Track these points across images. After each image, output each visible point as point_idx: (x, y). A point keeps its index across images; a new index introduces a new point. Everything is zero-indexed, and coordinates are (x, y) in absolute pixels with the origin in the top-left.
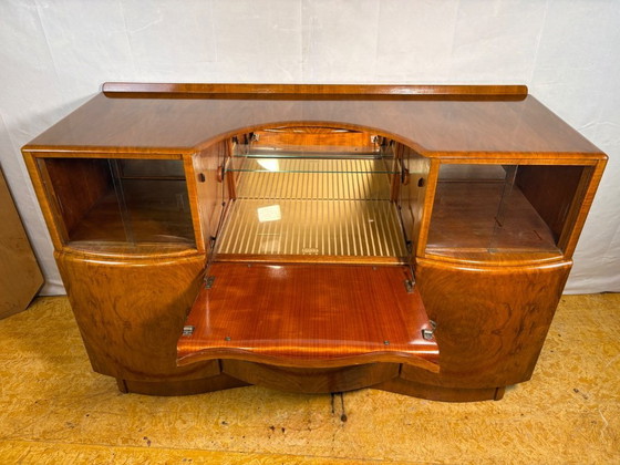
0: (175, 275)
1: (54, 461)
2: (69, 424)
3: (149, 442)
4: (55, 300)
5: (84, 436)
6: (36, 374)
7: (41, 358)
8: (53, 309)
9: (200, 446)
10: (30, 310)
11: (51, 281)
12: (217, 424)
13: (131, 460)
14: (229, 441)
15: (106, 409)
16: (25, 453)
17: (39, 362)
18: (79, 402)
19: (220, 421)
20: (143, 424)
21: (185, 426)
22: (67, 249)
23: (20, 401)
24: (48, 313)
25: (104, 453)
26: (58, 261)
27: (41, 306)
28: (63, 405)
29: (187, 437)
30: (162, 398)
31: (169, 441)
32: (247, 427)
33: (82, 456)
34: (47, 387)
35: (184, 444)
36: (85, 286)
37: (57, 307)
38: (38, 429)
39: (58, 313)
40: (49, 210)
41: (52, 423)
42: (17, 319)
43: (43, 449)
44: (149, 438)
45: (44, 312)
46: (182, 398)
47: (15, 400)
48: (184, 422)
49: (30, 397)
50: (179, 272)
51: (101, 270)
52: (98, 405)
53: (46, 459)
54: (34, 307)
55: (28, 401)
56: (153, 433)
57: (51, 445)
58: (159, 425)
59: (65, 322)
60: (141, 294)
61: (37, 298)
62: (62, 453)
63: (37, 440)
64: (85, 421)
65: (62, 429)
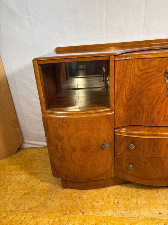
0: (100, 121)
1: (37, 223)
2: (41, 204)
3: (83, 213)
4: (27, 150)
5: (50, 210)
6: (23, 180)
7: (24, 174)
8: (26, 153)
9: (109, 214)
10: (17, 154)
11: (25, 141)
12: (114, 203)
13: (76, 222)
14: (124, 212)
15: (58, 196)
16: (23, 219)
17: (23, 175)
18: (45, 193)
19: (116, 202)
20: (77, 203)
21: (98, 204)
22: (48, 112)
23: (17, 193)
24: (25, 155)
25: (62, 218)
26: (43, 118)
27: (21, 152)
28: (37, 195)
29: (101, 210)
30: (83, 191)
31: (92, 212)
32: (130, 205)
33: (51, 220)
34: (28, 186)
35: (101, 213)
36: (55, 130)
37: (28, 152)
38: (27, 207)
39: (29, 155)
40: (42, 91)
41: (33, 204)
42: (12, 158)
43: (31, 217)
44: (83, 211)
45: (23, 155)
46: (93, 190)
47: (14, 193)
48: (98, 203)
49: (21, 191)
50: (102, 120)
51: (65, 120)
52: (54, 194)
53: (33, 222)
54: (18, 153)
55: (20, 193)
56: (83, 208)
57: (35, 215)
58: (86, 204)
59: (32, 158)
60: (83, 132)
61: (19, 149)
62: (41, 219)
63: (27, 212)
64: (49, 203)
65: (39, 206)
